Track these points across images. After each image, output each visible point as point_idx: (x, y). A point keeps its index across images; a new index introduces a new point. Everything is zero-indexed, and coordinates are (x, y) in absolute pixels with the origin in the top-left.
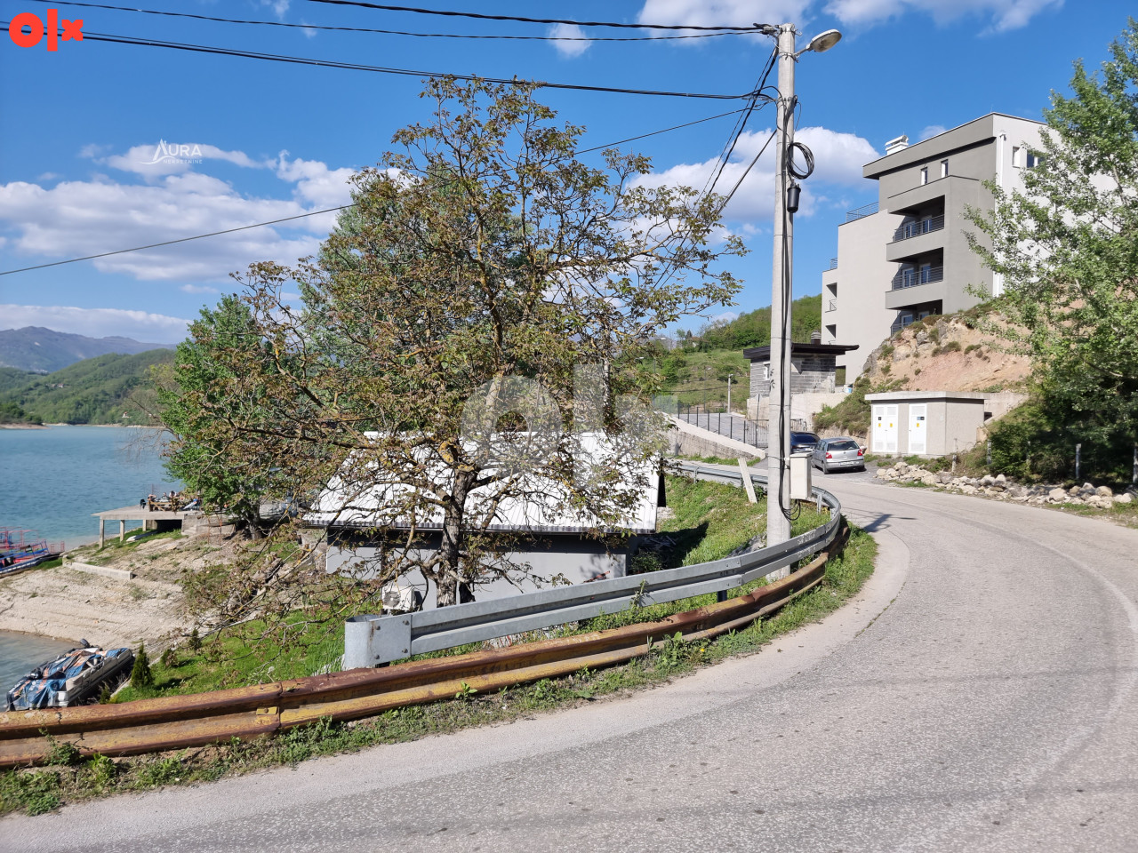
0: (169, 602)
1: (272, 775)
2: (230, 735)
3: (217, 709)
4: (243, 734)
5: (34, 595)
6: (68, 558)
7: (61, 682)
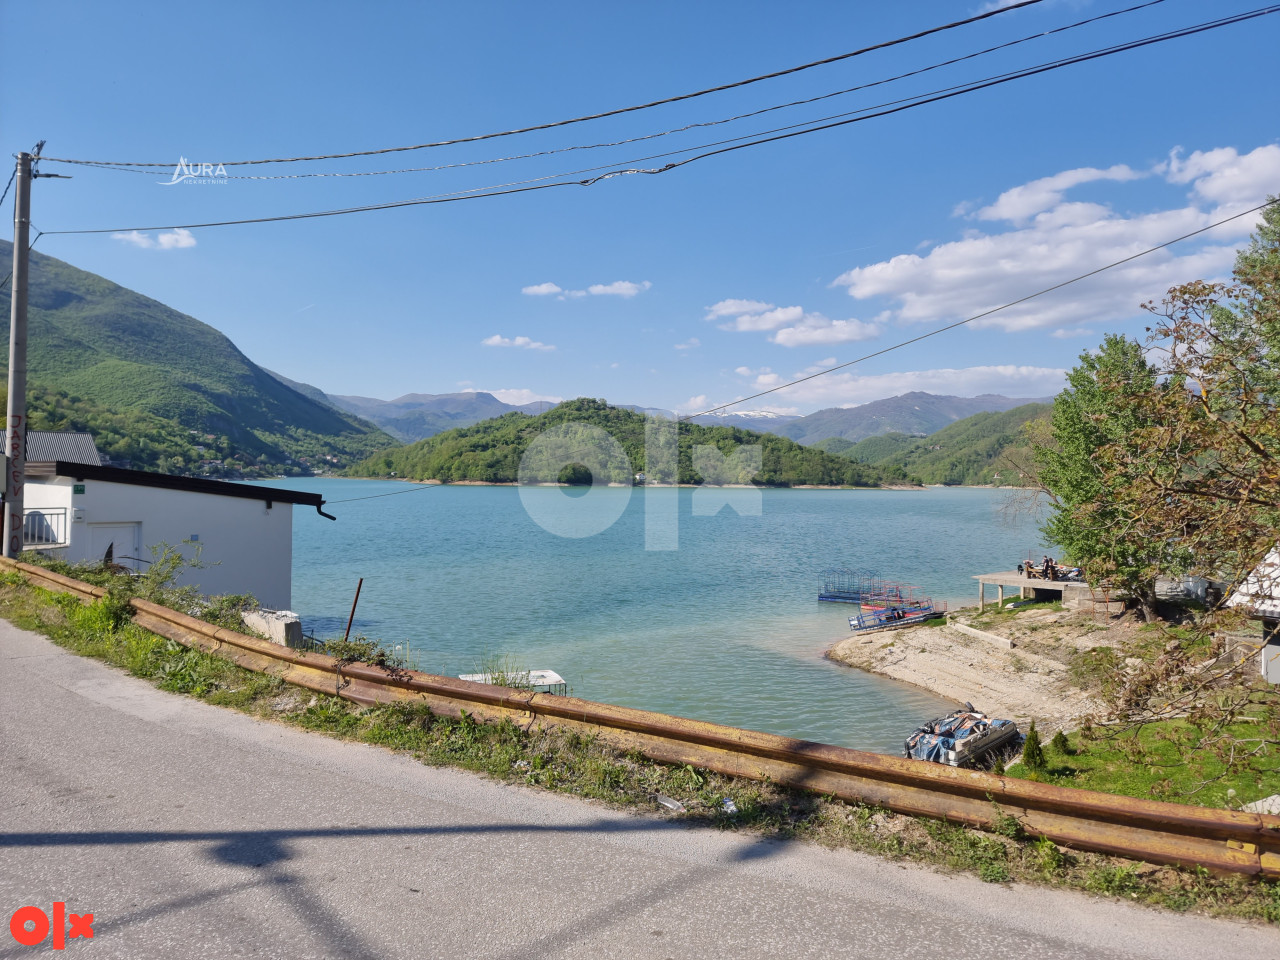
0: (1052, 680)
1: (1257, 932)
2: (1194, 863)
3: (1175, 825)
4: (1212, 866)
5: (923, 651)
6: (951, 618)
7: (951, 741)
